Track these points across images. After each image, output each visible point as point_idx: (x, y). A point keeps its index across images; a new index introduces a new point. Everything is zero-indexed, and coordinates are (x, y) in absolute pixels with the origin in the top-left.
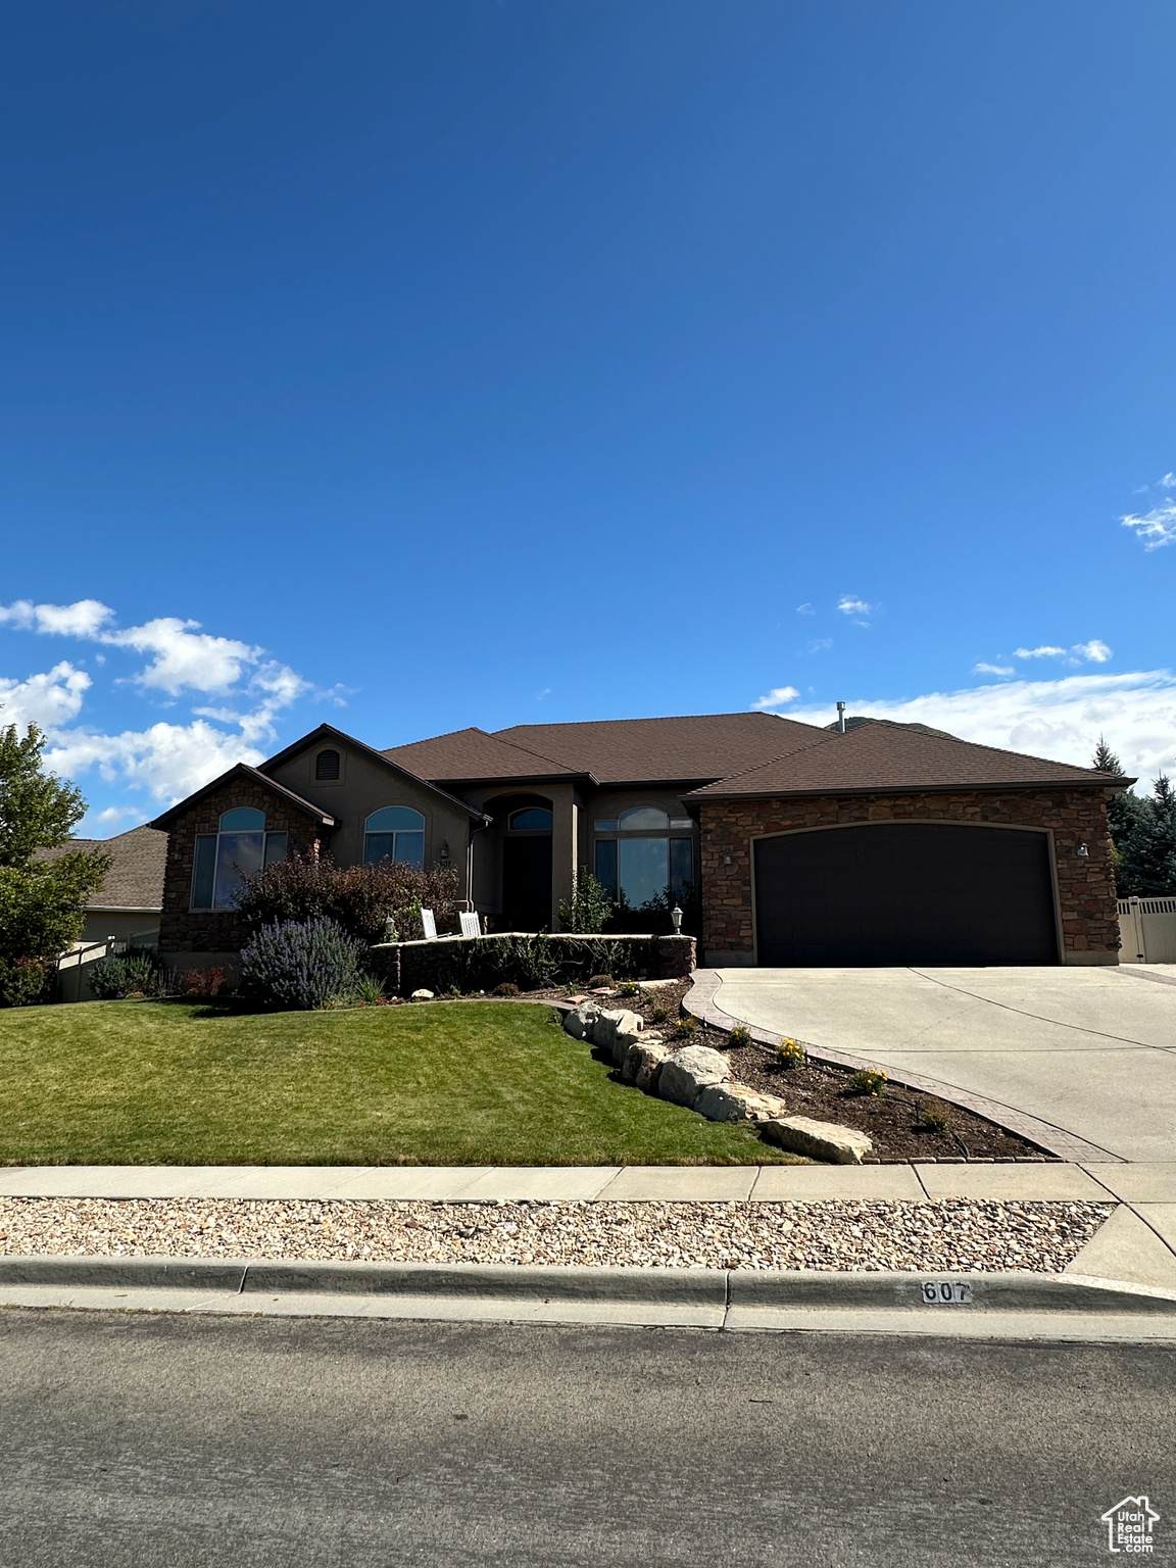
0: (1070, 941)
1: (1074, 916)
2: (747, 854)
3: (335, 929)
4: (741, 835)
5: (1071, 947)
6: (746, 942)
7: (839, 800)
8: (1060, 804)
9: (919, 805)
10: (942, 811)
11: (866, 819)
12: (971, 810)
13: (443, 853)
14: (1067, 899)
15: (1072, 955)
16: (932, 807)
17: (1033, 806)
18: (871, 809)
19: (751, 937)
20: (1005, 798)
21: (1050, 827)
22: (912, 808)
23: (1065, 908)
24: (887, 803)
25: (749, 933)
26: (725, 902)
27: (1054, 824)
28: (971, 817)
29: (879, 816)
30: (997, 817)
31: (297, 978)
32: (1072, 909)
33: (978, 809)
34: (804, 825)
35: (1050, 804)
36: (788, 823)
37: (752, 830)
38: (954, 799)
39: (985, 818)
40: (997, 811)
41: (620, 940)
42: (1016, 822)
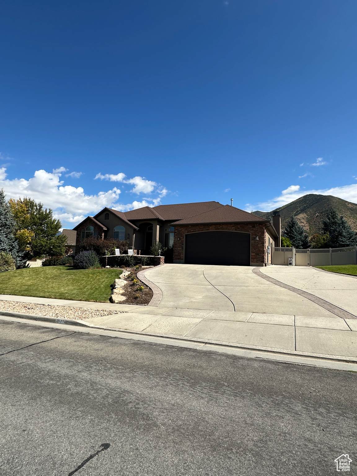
0: (252, 260)
1: (254, 254)
2: (183, 238)
3: (94, 253)
4: (182, 233)
5: (252, 262)
6: (182, 258)
7: (204, 225)
8: (254, 227)
9: (221, 227)
10: (226, 228)
11: (209, 230)
12: (233, 228)
13: (128, 236)
14: (253, 250)
15: (252, 263)
16: (224, 227)
17: (247, 227)
18: (210, 228)
19: (183, 257)
20: (241, 225)
21: (251, 232)
22: (219, 227)
23: (253, 252)
24: (214, 226)
25: (183, 256)
26: (178, 249)
27: (252, 232)
28: (232, 230)
29: (212, 229)
30: (238, 230)
31: (83, 263)
32: (254, 252)
33: (234, 228)
34: (196, 231)
35: (251, 227)
36: (192, 231)
37: (185, 232)
38: (229, 225)
39: (236, 230)
40: (239, 228)
41: (147, 257)
42: (243, 231)
